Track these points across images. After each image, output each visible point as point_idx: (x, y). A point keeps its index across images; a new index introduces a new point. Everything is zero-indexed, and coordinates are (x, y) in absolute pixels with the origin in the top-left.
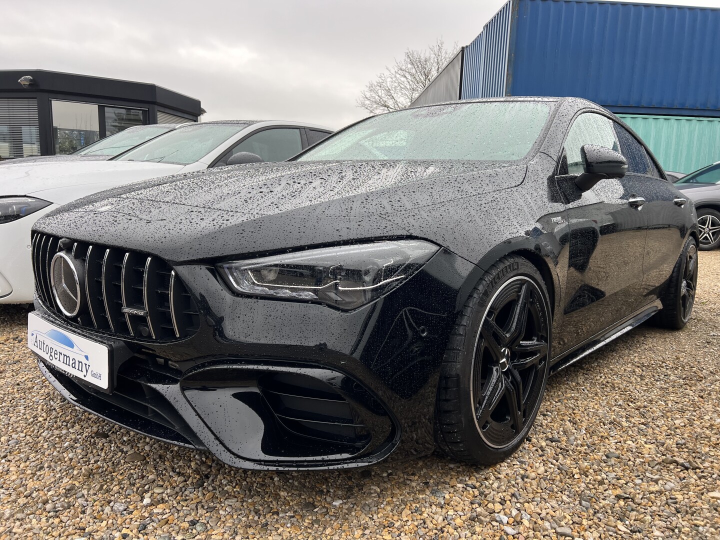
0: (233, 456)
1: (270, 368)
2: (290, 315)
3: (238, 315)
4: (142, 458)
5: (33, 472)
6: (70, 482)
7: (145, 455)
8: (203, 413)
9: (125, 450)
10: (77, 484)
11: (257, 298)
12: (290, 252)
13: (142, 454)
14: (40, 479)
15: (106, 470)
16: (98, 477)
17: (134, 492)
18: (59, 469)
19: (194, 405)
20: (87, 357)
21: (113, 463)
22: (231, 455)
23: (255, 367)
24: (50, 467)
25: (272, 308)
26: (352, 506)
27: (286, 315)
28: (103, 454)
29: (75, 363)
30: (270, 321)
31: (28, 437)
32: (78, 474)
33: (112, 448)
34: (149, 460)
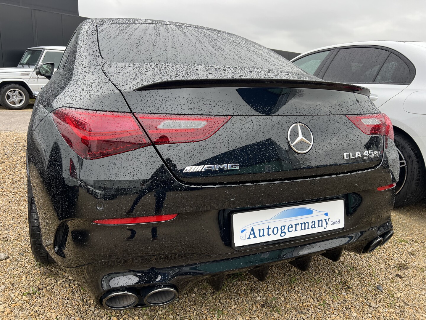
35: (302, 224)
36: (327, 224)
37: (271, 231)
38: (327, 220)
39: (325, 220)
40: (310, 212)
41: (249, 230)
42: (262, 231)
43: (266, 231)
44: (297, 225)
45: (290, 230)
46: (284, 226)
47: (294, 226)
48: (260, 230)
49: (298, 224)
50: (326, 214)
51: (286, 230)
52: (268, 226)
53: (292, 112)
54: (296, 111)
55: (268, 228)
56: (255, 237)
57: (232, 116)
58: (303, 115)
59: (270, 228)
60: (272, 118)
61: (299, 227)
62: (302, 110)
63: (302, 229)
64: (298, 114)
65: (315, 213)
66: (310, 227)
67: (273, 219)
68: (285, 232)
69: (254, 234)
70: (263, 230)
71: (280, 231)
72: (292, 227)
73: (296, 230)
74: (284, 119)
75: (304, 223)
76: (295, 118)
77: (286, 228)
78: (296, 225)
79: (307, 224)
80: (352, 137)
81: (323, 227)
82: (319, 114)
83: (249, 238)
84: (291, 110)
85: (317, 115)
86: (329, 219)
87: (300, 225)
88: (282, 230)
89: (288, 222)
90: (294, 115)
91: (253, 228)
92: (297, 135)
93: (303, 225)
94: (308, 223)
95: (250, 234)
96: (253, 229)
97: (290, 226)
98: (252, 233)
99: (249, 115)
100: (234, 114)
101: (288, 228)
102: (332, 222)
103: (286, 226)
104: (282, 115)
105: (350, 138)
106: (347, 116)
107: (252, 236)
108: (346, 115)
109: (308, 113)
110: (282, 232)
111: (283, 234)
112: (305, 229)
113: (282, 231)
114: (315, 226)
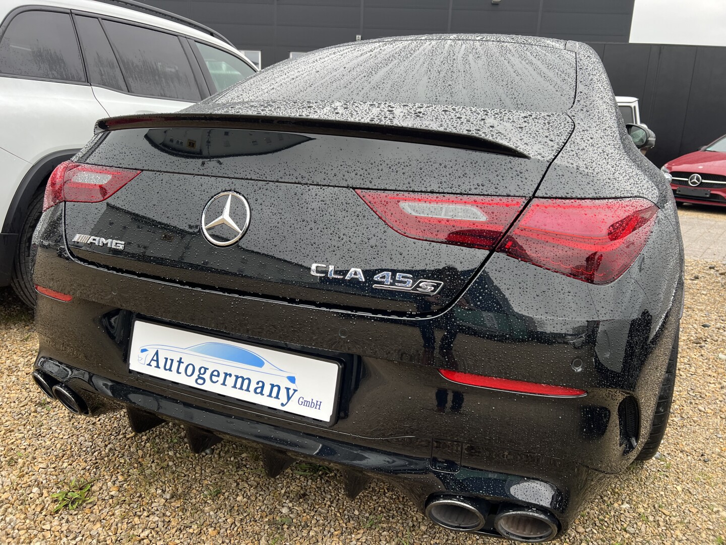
35: (237, 377)
36: (289, 398)
37: (183, 367)
38: (291, 392)
39: (288, 389)
40: (259, 363)
41: (151, 353)
42: (169, 362)
43: (175, 364)
44: (228, 376)
45: (214, 379)
46: (206, 369)
47: (222, 376)
48: (167, 359)
49: (230, 375)
50: (292, 379)
51: (207, 376)
52: (181, 359)
53: (227, 172)
54: (234, 171)
55: (180, 362)
56: (158, 367)
57: (142, 170)
58: (247, 179)
59: (183, 363)
60: (191, 180)
61: (230, 381)
62: (246, 169)
63: (235, 387)
64: (236, 176)
65: (266, 367)
66: (252, 388)
67: (189, 350)
68: (204, 379)
69: (157, 361)
70: (172, 360)
71: (196, 373)
72: (218, 376)
73: (224, 384)
74: (209, 183)
75: (242, 377)
76: (230, 183)
77: (208, 373)
78: (226, 374)
79: (246, 382)
80: (351, 234)
81: (279, 402)
82: (280, 180)
83: (149, 365)
84: (226, 168)
85: (278, 182)
86: (295, 391)
87: (233, 378)
88: (200, 374)
89: (213, 364)
90: (229, 178)
91: (157, 351)
92: (220, 211)
93: (240, 380)
94: (249, 380)
95: (152, 360)
96: (157, 353)
97: (216, 373)
98: (155, 358)
99: (161, 172)
100: (144, 168)
101: (212, 375)
102: (301, 399)
103: (208, 369)
104: (209, 176)
105: (342, 236)
106: (359, 191)
107: (154, 364)
108: (354, 188)
109: (258, 175)
110: (199, 378)
111: (200, 381)
112: (241, 388)
113: (201, 376)
114: (262, 390)
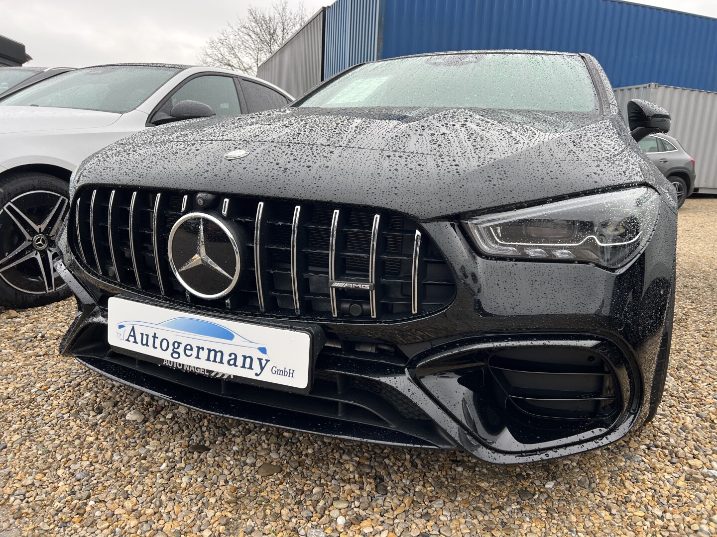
0: (490, 452)
1: (547, 343)
2: (559, 278)
3: (496, 282)
4: (279, 469)
5: (156, 510)
6: (218, 514)
7: (279, 464)
8: (449, 404)
9: (248, 461)
10: (230, 515)
11: (511, 260)
12: (551, 202)
13: (274, 463)
14: (173, 516)
15: (248, 491)
16: (248, 501)
17: (312, 513)
18: (186, 500)
19: (436, 396)
20: (263, 350)
21: (248, 480)
22: (488, 451)
23: (529, 343)
24: (170, 499)
25: (536, 272)
26: (568, 486)
27: (555, 279)
28: (226, 472)
29: (235, 359)
30: (537, 287)
31: (97, 466)
32: (216, 501)
33: (231, 462)
34: (288, 471)
